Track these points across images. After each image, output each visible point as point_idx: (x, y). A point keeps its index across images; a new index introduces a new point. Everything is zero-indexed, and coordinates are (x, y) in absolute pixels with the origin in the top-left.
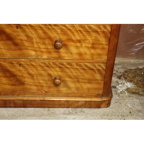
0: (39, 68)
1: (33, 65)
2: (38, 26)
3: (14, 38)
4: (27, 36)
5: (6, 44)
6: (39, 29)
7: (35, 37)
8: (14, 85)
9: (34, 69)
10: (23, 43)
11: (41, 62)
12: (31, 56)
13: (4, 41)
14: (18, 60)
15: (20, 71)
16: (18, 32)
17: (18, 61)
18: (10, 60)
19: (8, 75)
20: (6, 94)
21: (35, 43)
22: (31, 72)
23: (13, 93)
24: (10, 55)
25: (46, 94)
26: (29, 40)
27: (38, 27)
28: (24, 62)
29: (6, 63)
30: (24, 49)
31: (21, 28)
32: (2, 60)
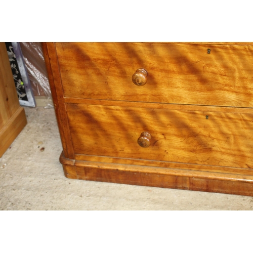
0: (240, 124)
1: (230, 118)
2: (245, 49)
3: (202, 69)
4: (226, 67)
5: (186, 80)
6: (249, 55)
7: (239, 69)
8: (193, 151)
9: (231, 125)
10: (216, 78)
11: (245, 112)
12: (228, 101)
13: (184, 74)
14: (204, 108)
15: (206, 127)
16: (209, 59)
17: (204, 110)
18: (191, 108)
19: (185, 132)
20: (178, 165)
21: (237, 78)
22: (225, 130)
23: (190, 165)
24: (192, 99)
25: (249, 171)
26: (227, 74)
27: (247, 51)
28: (215, 112)
29: (184, 112)
30: (217, 89)
31: (216, 52)
32: (177, 107)
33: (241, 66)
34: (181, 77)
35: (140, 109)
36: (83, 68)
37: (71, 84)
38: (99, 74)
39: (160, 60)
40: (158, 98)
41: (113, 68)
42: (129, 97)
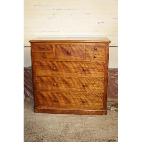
0: (77, 96)
1: (74, 94)
3: (68, 83)
4: (73, 82)
7: (76, 82)
8: (66, 103)
9: (75, 96)
10: (71, 85)
11: (78, 93)
12: (74, 90)
14: (69, 92)
15: (69, 97)
16: (70, 80)
18: (66, 92)
19: (65, 98)
20: (63, 107)
21: (76, 85)
22: (74, 97)
23: (66, 107)
24: (66, 90)
25: (79, 108)
26: (73, 84)
28: (71, 93)
30: (72, 87)
31: (71, 79)
32: (63, 92)
34: (64, 84)
35: (54, 93)
36: (42, 83)
37: (39, 87)
38: (45, 84)
39: (59, 81)
40: (59, 90)
41: (49, 83)
42: (52, 90)
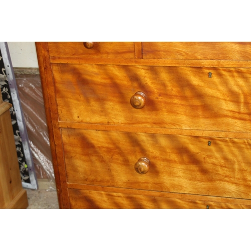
2: (245, 142)
3: (203, 160)
4: (225, 159)
5: (187, 170)
6: (247, 148)
7: (238, 161)
10: (217, 169)
11: (245, 204)
12: (228, 192)
13: (185, 164)
14: (204, 198)
16: (210, 150)
17: (205, 199)
18: (192, 198)
21: (237, 170)
24: (193, 188)
26: (227, 166)
27: (246, 145)
28: (215, 202)
29: (185, 201)
30: (218, 180)
31: (216, 144)
32: (178, 196)
33: (240, 158)
34: (183, 167)
35: (141, 197)
36: (87, 155)
37: (75, 170)
38: (102, 161)
39: (162, 150)
40: (160, 187)
41: (116, 156)
42: (131, 184)
